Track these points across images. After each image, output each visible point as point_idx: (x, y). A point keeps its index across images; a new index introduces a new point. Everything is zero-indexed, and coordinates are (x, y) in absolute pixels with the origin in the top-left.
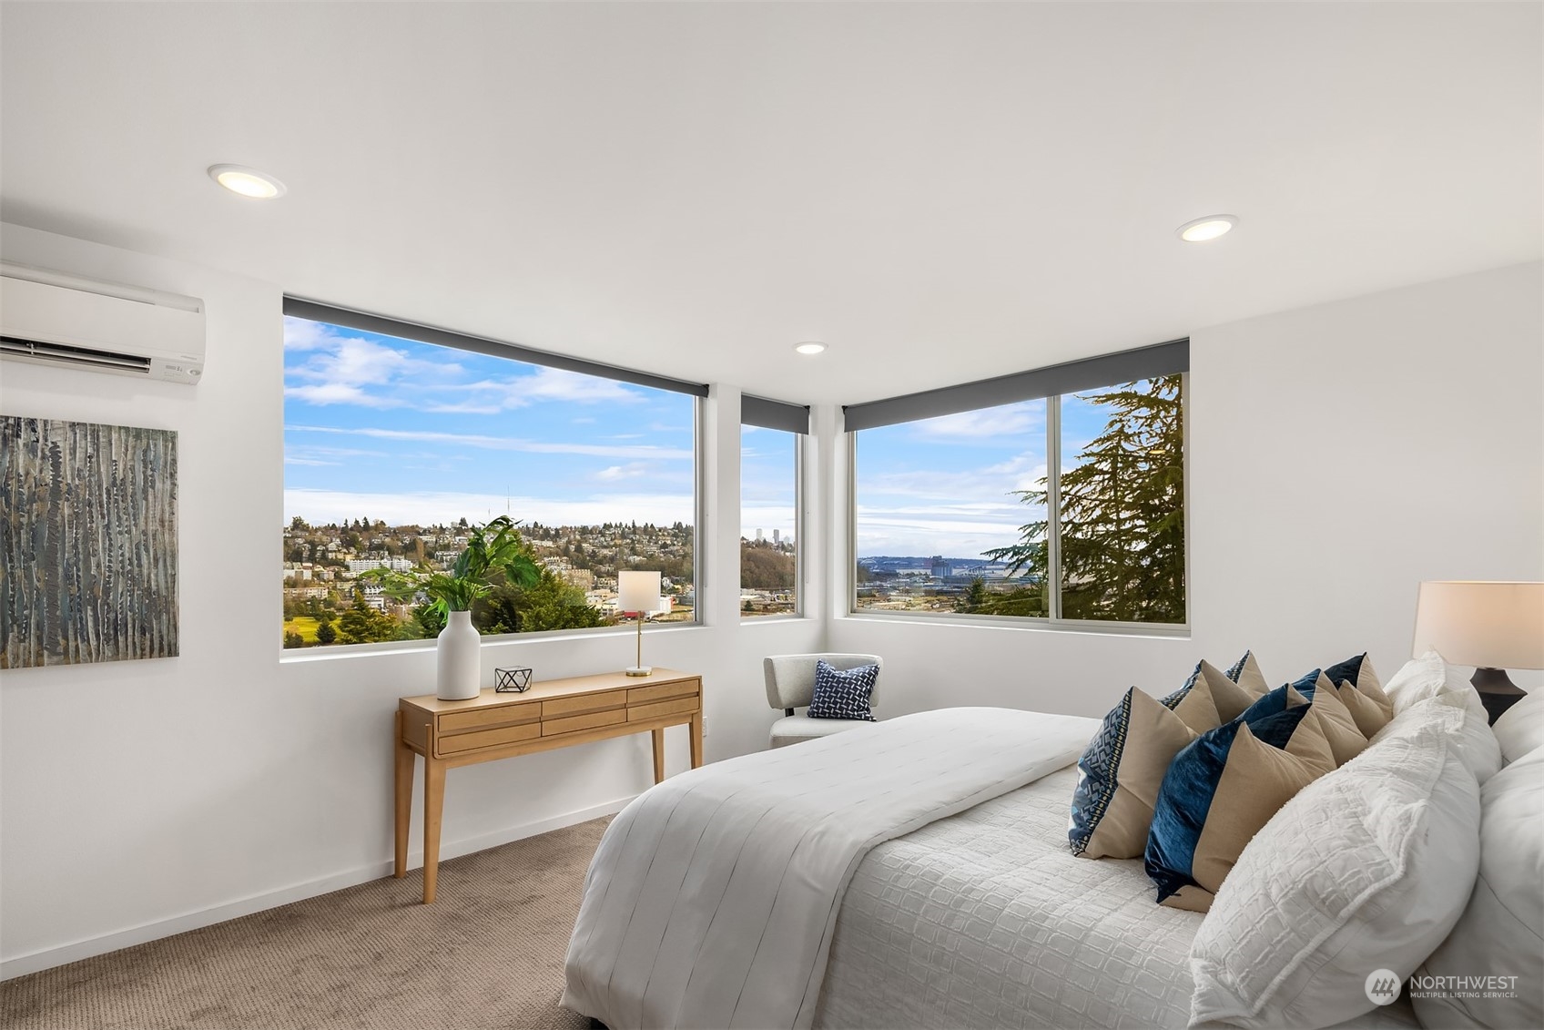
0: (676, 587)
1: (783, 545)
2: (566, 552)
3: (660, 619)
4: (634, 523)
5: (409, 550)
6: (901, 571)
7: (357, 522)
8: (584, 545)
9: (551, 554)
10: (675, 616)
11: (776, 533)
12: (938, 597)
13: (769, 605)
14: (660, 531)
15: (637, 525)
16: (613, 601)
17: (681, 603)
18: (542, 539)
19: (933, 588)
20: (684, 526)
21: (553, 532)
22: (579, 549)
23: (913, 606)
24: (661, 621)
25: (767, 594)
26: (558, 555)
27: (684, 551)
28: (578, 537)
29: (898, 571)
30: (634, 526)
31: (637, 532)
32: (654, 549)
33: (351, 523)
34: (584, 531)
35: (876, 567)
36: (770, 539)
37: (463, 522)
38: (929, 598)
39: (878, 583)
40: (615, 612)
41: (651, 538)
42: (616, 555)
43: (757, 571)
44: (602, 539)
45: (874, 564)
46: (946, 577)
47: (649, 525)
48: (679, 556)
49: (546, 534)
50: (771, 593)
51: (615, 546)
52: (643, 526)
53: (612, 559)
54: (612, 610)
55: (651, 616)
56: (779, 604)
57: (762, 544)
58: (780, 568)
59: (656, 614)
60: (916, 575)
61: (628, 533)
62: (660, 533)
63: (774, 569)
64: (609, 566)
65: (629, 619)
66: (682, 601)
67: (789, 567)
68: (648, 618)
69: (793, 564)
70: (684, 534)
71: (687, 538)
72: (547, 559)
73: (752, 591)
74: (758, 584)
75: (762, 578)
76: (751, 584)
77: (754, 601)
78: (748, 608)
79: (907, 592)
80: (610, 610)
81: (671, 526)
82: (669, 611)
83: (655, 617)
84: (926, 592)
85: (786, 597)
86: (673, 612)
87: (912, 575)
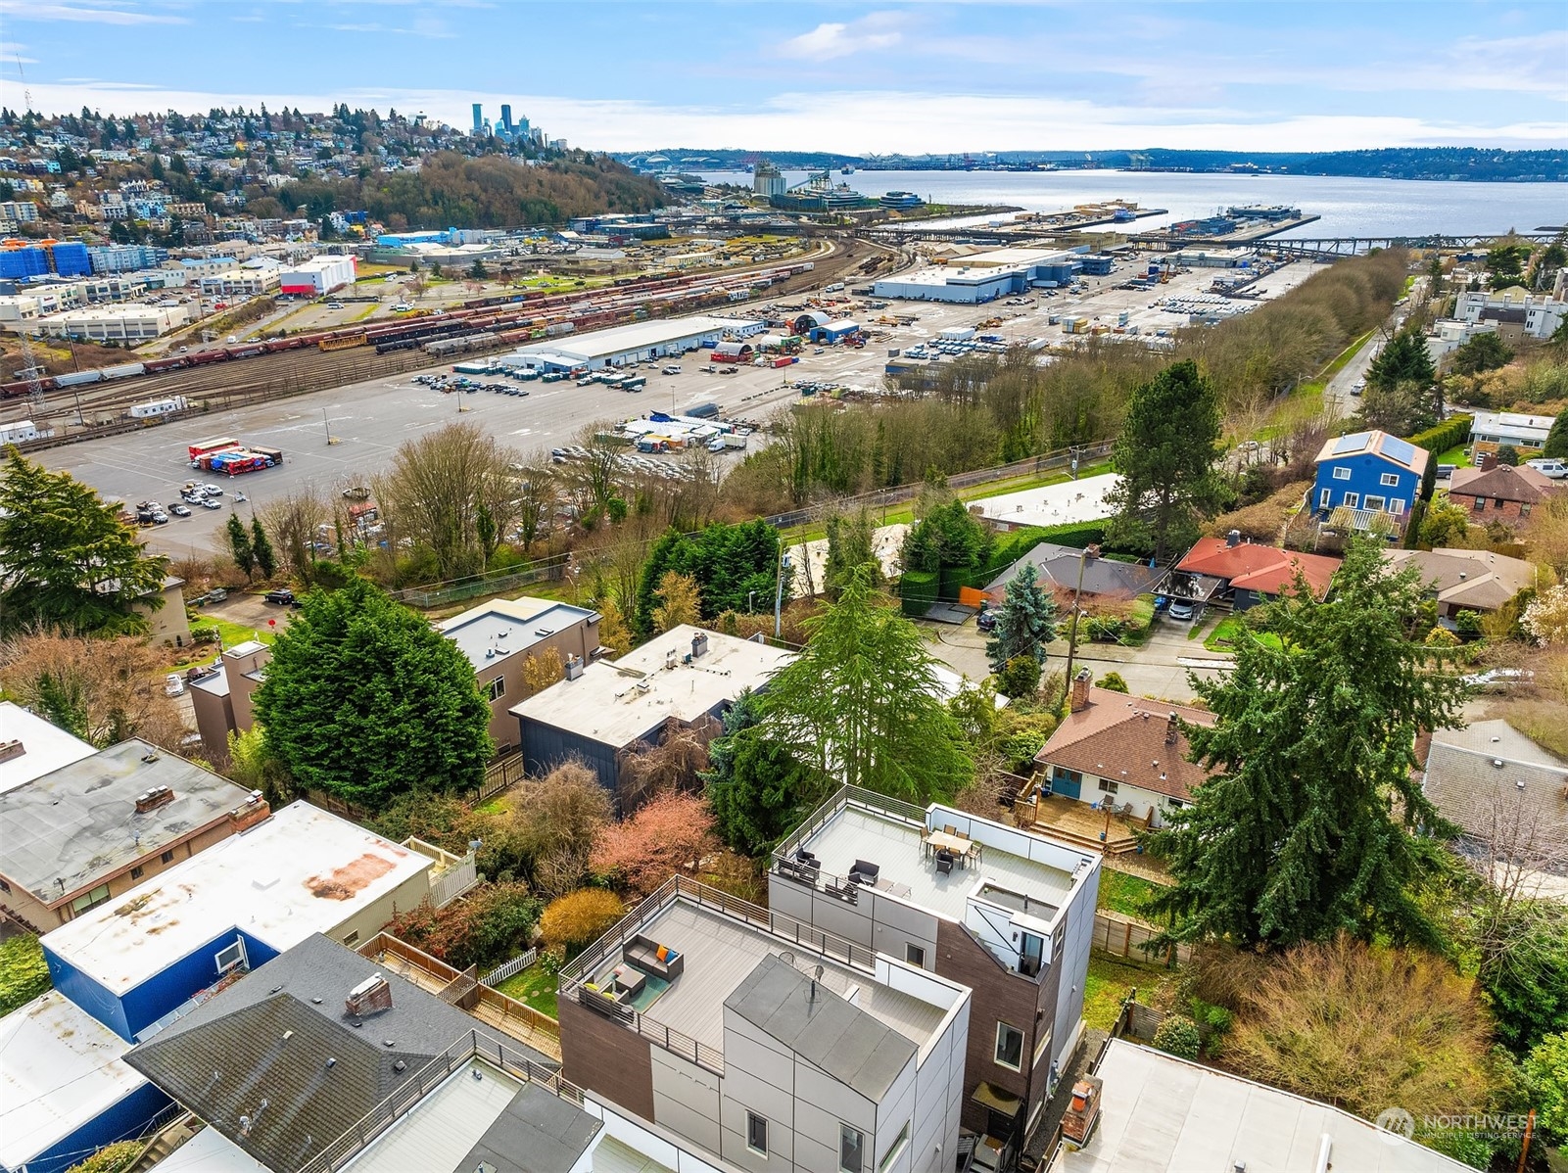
0: (355, 229)
1: (521, 141)
2: (156, 171)
3: (339, 296)
4: (263, 108)
8: (185, 153)
9: (130, 176)
10: (366, 289)
11: (506, 110)
12: (767, 238)
13: (510, 263)
14: (312, 121)
15: (271, 112)
16: (256, 262)
17: (368, 260)
18: (105, 141)
19: (758, 221)
20: (352, 112)
21: (122, 126)
22: (178, 165)
23: (727, 258)
24: (345, 301)
25: (502, 235)
26: (143, 176)
27: (360, 164)
28: (170, 137)
29: (704, 178)
30: (264, 114)
31: (273, 124)
32: (302, 159)
34: (177, 123)
35: (670, 168)
36: (495, 123)
38: (750, 241)
39: (674, 209)
40: (264, 285)
41: (298, 136)
42: (244, 173)
43: (483, 197)
44: (213, 140)
45: (667, 163)
46: (776, 197)
47: (291, 112)
48: (353, 172)
49: (112, 133)
50: (509, 232)
51: (239, 154)
52: (280, 114)
53: (238, 182)
54: (260, 282)
55: (325, 291)
56: (526, 261)
57: (484, 144)
58: (519, 192)
59: (333, 286)
60: (733, 189)
61: (256, 128)
62: (313, 127)
63: (511, 193)
64: (237, 194)
65: (291, 298)
66: (368, 258)
67: (534, 188)
68: (322, 295)
69: (540, 183)
70: (354, 126)
71: (359, 133)
72: (124, 186)
73: (479, 233)
74: (486, 220)
75: (493, 210)
76: (476, 221)
77: (484, 255)
78: (478, 271)
79: (717, 227)
80: (256, 282)
81: (329, 112)
82: (353, 281)
83: (331, 292)
84: (745, 227)
85: (534, 244)
86: (358, 282)
87: (725, 188)
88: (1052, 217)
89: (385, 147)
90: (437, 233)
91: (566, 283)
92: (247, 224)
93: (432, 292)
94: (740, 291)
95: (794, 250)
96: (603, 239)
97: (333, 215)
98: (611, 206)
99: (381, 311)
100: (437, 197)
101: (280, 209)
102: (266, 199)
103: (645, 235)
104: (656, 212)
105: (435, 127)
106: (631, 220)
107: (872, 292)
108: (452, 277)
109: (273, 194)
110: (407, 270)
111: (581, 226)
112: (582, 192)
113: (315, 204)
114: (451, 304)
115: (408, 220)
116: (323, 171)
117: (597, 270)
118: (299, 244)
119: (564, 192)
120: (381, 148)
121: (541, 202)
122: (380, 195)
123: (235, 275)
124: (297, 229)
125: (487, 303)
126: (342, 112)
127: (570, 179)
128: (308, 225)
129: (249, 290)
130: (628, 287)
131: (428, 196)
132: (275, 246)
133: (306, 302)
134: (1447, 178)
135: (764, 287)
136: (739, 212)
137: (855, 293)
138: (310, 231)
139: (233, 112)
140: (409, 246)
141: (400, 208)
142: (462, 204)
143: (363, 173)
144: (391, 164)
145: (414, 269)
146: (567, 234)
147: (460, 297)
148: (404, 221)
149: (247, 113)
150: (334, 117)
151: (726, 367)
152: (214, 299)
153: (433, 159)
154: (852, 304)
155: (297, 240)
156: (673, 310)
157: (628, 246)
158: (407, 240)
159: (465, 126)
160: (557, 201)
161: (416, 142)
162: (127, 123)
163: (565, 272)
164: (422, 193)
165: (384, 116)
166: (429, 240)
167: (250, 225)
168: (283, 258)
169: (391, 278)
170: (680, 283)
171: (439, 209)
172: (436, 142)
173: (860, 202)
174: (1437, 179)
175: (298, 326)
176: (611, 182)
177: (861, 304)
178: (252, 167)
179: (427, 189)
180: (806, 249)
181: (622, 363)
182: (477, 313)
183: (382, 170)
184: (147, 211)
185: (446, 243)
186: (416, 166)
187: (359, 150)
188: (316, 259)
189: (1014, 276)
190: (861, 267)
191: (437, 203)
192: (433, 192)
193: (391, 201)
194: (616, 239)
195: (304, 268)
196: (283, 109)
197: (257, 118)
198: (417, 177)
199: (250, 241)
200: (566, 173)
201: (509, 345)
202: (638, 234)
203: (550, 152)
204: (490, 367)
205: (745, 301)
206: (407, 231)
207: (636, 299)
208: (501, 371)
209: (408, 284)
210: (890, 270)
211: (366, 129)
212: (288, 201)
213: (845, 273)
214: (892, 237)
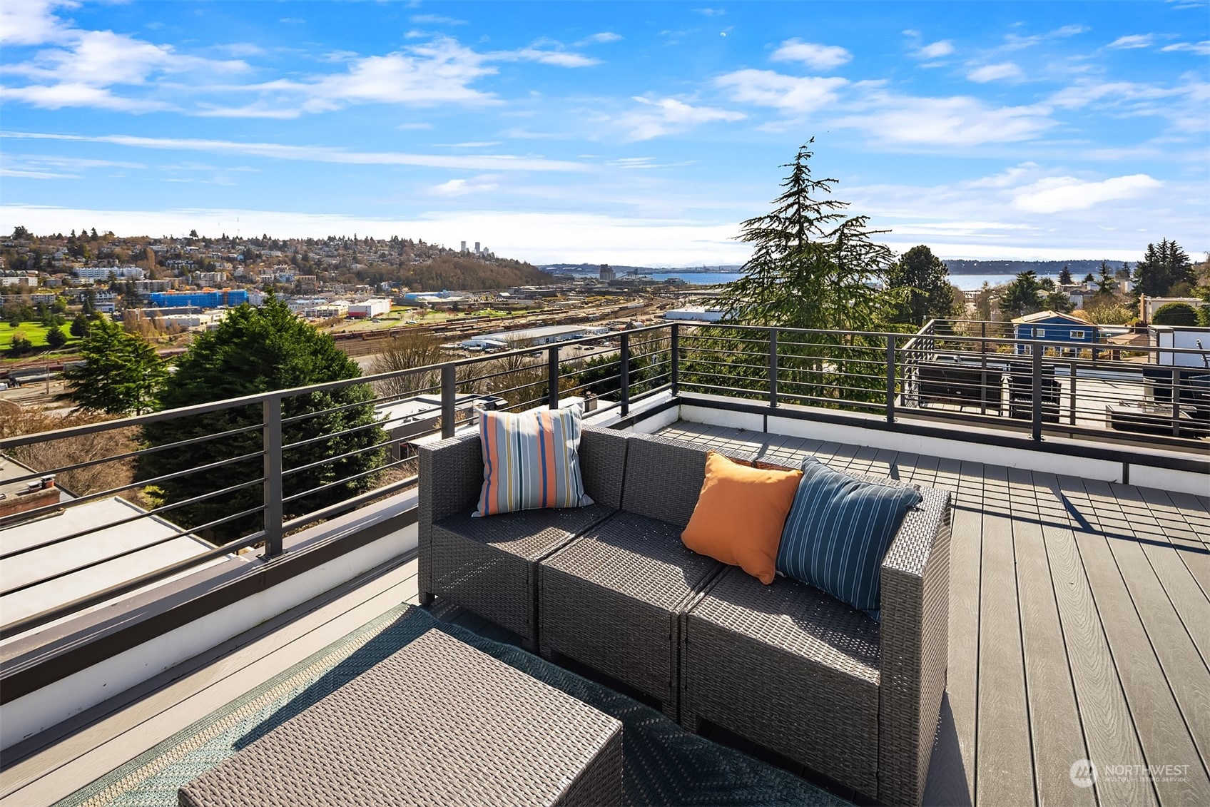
0: (394, 290)
1: (483, 255)
2: (293, 261)
3: (380, 317)
4: (355, 236)
5: (138, 258)
6: (576, 276)
7: (84, 232)
8: (311, 255)
9: (279, 263)
10: (395, 315)
11: (478, 245)
12: (607, 297)
13: (473, 305)
14: (379, 243)
15: (359, 238)
16: (338, 303)
17: (398, 304)
18: (271, 249)
19: (602, 290)
20: (400, 240)
21: (281, 243)
22: (305, 258)
23: (587, 304)
24: (381, 320)
25: (471, 295)
26: (286, 263)
27: (400, 261)
28: (304, 248)
29: (574, 275)
30: (355, 239)
31: (359, 244)
32: (371, 258)
33: (78, 234)
34: (310, 243)
35: (557, 272)
36: (472, 249)
37: (193, 233)
38: (599, 298)
39: (560, 285)
40: (340, 312)
41: (371, 249)
42: (340, 264)
43: (462, 276)
44: (327, 249)
45: (556, 270)
46: (611, 281)
47: (369, 238)
48: (396, 264)
49: (275, 245)
50: (474, 293)
51: (339, 255)
52: (363, 239)
53: (336, 267)
54: (338, 311)
55: (373, 315)
56: (481, 304)
57: (466, 254)
58: (481, 274)
59: (377, 313)
60: (589, 279)
61: (350, 245)
63: (477, 275)
64: (334, 273)
65: (354, 318)
66: (399, 302)
67: (488, 273)
68: (370, 317)
69: (492, 271)
70: (400, 245)
71: (402, 249)
72: (276, 267)
73: (458, 293)
74: (463, 288)
75: (466, 283)
76: (457, 288)
77: (460, 302)
78: (455, 308)
79: (582, 292)
80: (335, 310)
81: (388, 239)
82: (388, 311)
83: (375, 316)
84: (596, 292)
85: (487, 297)
86: (391, 312)
87: (585, 279)
89: (415, 255)
90: (437, 293)
91: (502, 314)
92: (336, 286)
93: (429, 316)
94: (594, 316)
95: (621, 301)
96: (522, 296)
97: (383, 283)
98: (527, 283)
99: (401, 324)
100: (439, 276)
101: (355, 280)
102: (349, 275)
103: (544, 295)
104: (550, 286)
105: (440, 247)
106: (537, 289)
107: (665, 316)
108: (443, 311)
109: (353, 273)
110: (418, 307)
111: (511, 291)
112: (513, 276)
113: (373, 278)
114: (437, 321)
115: (422, 287)
116: (381, 263)
117: (518, 308)
119: (504, 276)
120: (412, 255)
121: (492, 280)
122: (409, 275)
123: (324, 308)
124: (362, 290)
125: (458, 320)
126: (395, 239)
127: (507, 269)
128: (369, 288)
129: (330, 314)
131: (434, 275)
132: (349, 296)
133: (361, 320)
135: (607, 315)
136: (592, 287)
137: (655, 317)
138: (370, 290)
139: (340, 238)
140: (421, 298)
141: (418, 281)
142: (451, 280)
143: (401, 264)
144: (415, 261)
145: (422, 307)
146: (503, 294)
147: (444, 319)
148: (420, 287)
149: (346, 239)
150: (391, 241)
151: (588, 347)
152: (311, 318)
153: (438, 260)
154: (654, 321)
155: (363, 294)
156: (559, 323)
157: (535, 299)
158: (420, 296)
159: (458, 249)
160: (500, 280)
161: (431, 253)
162: (284, 241)
163: (501, 309)
164: (431, 274)
165: (416, 241)
166: (432, 295)
167: (338, 287)
168: (352, 302)
169: (409, 311)
170: (562, 313)
171: (440, 282)
172: (441, 254)
173: (652, 283)
175: (353, 330)
176: (528, 273)
178: (344, 261)
179: (434, 272)
180: (627, 301)
182: (452, 324)
183: (411, 263)
184: (284, 278)
185: (440, 296)
186: (429, 262)
187: (401, 255)
188: (369, 300)
190: (657, 307)
191: (438, 280)
192: (437, 274)
193: (414, 277)
194: (529, 296)
195: (362, 304)
196: (365, 237)
197: (351, 241)
198: (429, 267)
199: (337, 293)
200: (505, 267)
201: (468, 337)
202: (540, 294)
203: (497, 260)
204: (456, 346)
205: (597, 320)
206: (421, 292)
207: (540, 317)
208: (462, 348)
209: (418, 313)
210: (673, 308)
211: (405, 246)
212: (360, 276)
213: (649, 309)
214: (672, 296)
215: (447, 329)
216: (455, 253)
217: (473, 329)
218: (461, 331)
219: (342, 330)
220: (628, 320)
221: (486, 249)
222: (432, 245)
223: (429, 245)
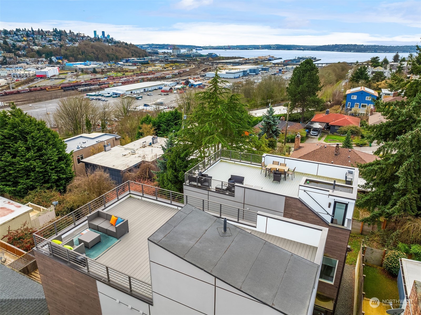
0: (59, 61)
1: (107, 40)
3: (54, 78)
4: (32, 29)
8: (8, 40)
10: (62, 76)
11: (103, 33)
12: (176, 64)
13: (104, 69)
14: (46, 33)
15: (34, 30)
16: (29, 69)
19: (173, 60)
20: (58, 30)
22: (6, 43)
23: (165, 68)
24: (55, 79)
25: (102, 63)
27: (60, 43)
28: (3, 36)
29: (158, 51)
31: (35, 33)
32: (43, 42)
34: (6, 32)
35: (149, 48)
36: (100, 35)
38: (172, 64)
39: (150, 57)
40: (31, 75)
41: (42, 36)
42: (26, 46)
43: (96, 53)
44: (17, 37)
45: (148, 47)
46: (178, 54)
47: (40, 30)
48: (59, 46)
50: (104, 62)
51: (24, 41)
52: (37, 30)
53: (24, 48)
54: (30, 74)
55: (49, 76)
56: (108, 69)
57: (97, 39)
58: (107, 52)
59: (52, 75)
60: (166, 53)
61: (30, 34)
62: (47, 34)
63: (104, 52)
64: (24, 51)
65: (39, 78)
66: (62, 68)
67: (111, 51)
68: (49, 77)
69: (113, 49)
70: (59, 34)
71: (60, 36)
73: (95, 62)
74: (97, 59)
75: (99, 56)
76: (94, 59)
77: (97, 68)
78: (94, 71)
79: (162, 61)
80: (29, 74)
81: (52, 30)
82: (58, 74)
83: (51, 77)
84: (170, 61)
85: (111, 65)
86: (60, 74)
87: (164, 53)
88: (252, 59)
89: (68, 40)
90: (83, 62)
91: (120, 74)
92: (26, 59)
93: (81, 77)
94: (169, 75)
95: (184, 67)
96: (131, 64)
97: (53, 57)
98: (133, 56)
99: (66, 81)
100: (83, 53)
101: (37, 55)
102: (32, 53)
103: (142, 63)
104: (146, 58)
105: (82, 35)
106: (139, 59)
107: (206, 76)
108: (87, 73)
109: (35, 51)
110: (74, 71)
111: (124, 61)
112: (125, 52)
113: (47, 54)
114: (86, 79)
115: (75, 59)
116: (50, 46)
117: (129, 71)
118: (42, 65)
119: (119, 52)
120: (67, 40)
121: (113, 54)
122: (66, 52)
123: (22, 72)
124: (42, 61)
125: (97, 79)
126: (55, 30)
127: (121, 49)
128: (45, 60)
129: (26, 76)
130: (137, 75)
131: (80, 52)
132: (35, 65)
133: (44, 79)
134: (351, 52)
135: (176, 75)
136: (168, 58)
137: (201, 76)
138: (46, 62)
139: (23, 30)
140: (75, 65)
141: (73, 56)
142: (90, 55)
143: (61, 46)
144: (69, 44)
145: (76, 71)
146: (120, 63)
147: (89, 78)
148: (74, 59)
149: (27, 30)
150: (53, 32)
151: (165, 93)
152: (15, 79)
153: (82, 43)
154: (200, 79)
155: (42, 64)
156: (150, 80)
157: (138, 66)
158: (74, 64)
159: (92, 36)
160: (117, 54)
161: (77, 39)
163: (119, 72)
164: (79, 52)
165: (68, 32)
166: (81, 64)
167: (27, 60)
168: (37, 69)
169: (69, 74)
170: (152, 74)
171: (84, 56)
172: (83, 39)
173: (201, 56)
174: (348, 52)
175: (40, 85)
176: (133, 50)
177: (203, 79)
179: (80, 50)
180: (187, 66)
181: (136, 93)
182: (94, 81)
183: (67, 45)
185: (85, 64)
186: (77, 44)
187: (60, 40)
188: (47, 68)
189: (244, 71)
190: (202, 70)
191: (83, 54)
192: (82, 51)
193: (69, 54)
194: (134, 64)
195: (43, 70)
196: (38, 29)
197: (30, 31)
198: (77, 47)
199: (27, 64)
200: (120, 47)
201: (102, 89)
202: (140, 63)
203: (115, 42)
204: (97, 94)
205: (170, 78)
206: (74, 62)
207: (140, 77)
208: (100, 95)
209: (74, 75)
210: (210, 71)
211: (62, 35)
212: (39, 54)
213: (198, 72)
214: (210, 64)
215: (91, 84)
216: (91, 38)
217: (105, 84)
218: (99, 85)
219: (34, 86)
220: (187, 77)
221: (109, 36)
222: (77, 34)
223: (75, 33)
